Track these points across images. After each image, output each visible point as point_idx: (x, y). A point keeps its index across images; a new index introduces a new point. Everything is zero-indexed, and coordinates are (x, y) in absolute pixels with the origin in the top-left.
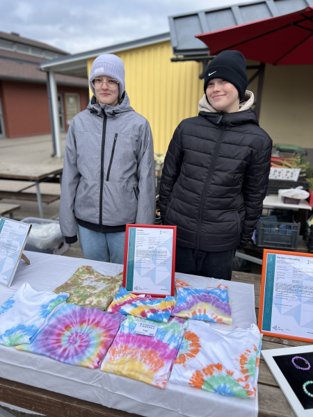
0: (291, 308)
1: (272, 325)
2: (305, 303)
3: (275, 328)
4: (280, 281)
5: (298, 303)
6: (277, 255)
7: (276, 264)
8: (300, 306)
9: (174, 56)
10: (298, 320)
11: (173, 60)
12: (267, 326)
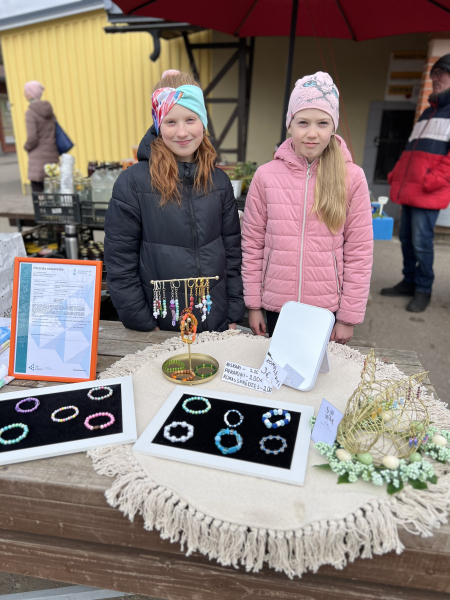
0: (53, 338)
1: (28, 364)
2: (71, 329)
3: (32, 368)
4: (39, 301)
5: (61, 330)
6: (34, 265)
7: (33, 278)
8: (64, 333)
9: (109, 24)
10: (61, 355)
11: (108, 30)
12: (22, 366)
